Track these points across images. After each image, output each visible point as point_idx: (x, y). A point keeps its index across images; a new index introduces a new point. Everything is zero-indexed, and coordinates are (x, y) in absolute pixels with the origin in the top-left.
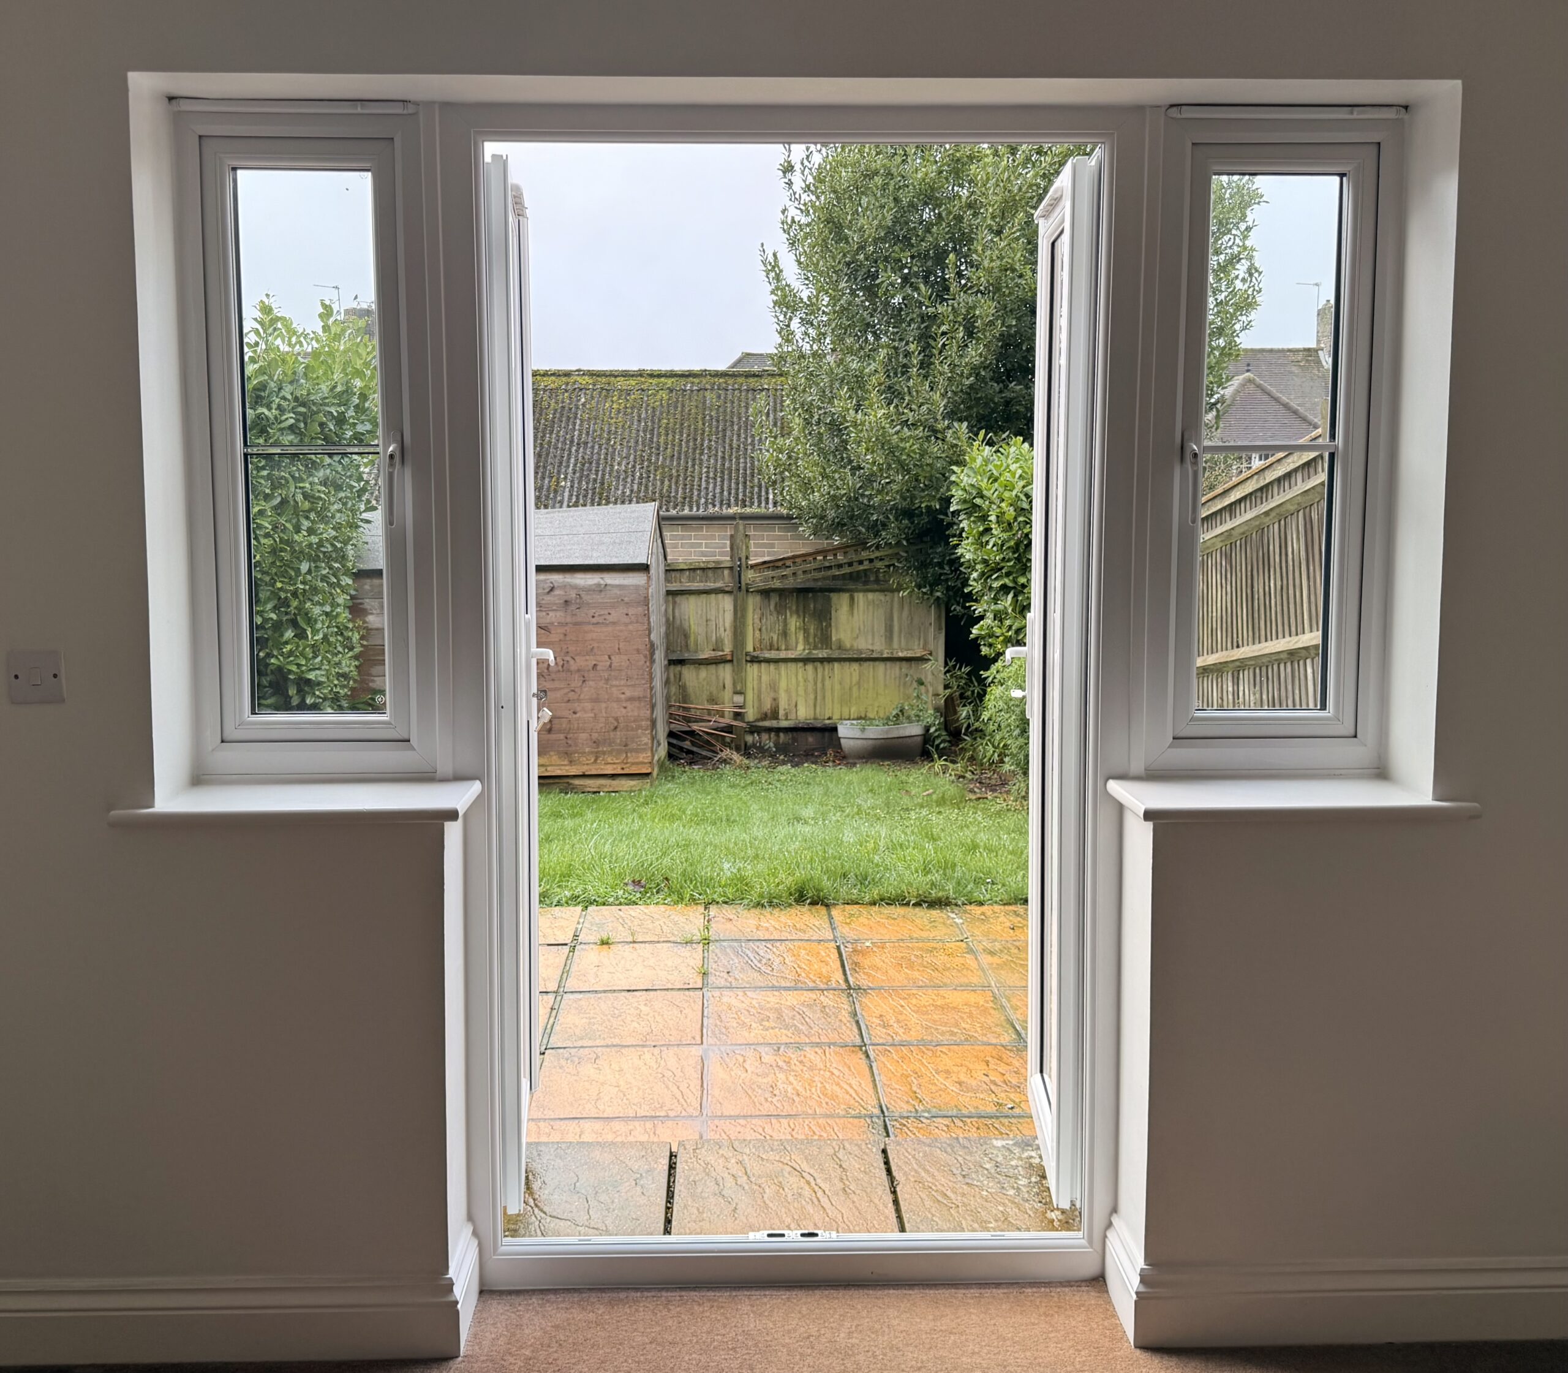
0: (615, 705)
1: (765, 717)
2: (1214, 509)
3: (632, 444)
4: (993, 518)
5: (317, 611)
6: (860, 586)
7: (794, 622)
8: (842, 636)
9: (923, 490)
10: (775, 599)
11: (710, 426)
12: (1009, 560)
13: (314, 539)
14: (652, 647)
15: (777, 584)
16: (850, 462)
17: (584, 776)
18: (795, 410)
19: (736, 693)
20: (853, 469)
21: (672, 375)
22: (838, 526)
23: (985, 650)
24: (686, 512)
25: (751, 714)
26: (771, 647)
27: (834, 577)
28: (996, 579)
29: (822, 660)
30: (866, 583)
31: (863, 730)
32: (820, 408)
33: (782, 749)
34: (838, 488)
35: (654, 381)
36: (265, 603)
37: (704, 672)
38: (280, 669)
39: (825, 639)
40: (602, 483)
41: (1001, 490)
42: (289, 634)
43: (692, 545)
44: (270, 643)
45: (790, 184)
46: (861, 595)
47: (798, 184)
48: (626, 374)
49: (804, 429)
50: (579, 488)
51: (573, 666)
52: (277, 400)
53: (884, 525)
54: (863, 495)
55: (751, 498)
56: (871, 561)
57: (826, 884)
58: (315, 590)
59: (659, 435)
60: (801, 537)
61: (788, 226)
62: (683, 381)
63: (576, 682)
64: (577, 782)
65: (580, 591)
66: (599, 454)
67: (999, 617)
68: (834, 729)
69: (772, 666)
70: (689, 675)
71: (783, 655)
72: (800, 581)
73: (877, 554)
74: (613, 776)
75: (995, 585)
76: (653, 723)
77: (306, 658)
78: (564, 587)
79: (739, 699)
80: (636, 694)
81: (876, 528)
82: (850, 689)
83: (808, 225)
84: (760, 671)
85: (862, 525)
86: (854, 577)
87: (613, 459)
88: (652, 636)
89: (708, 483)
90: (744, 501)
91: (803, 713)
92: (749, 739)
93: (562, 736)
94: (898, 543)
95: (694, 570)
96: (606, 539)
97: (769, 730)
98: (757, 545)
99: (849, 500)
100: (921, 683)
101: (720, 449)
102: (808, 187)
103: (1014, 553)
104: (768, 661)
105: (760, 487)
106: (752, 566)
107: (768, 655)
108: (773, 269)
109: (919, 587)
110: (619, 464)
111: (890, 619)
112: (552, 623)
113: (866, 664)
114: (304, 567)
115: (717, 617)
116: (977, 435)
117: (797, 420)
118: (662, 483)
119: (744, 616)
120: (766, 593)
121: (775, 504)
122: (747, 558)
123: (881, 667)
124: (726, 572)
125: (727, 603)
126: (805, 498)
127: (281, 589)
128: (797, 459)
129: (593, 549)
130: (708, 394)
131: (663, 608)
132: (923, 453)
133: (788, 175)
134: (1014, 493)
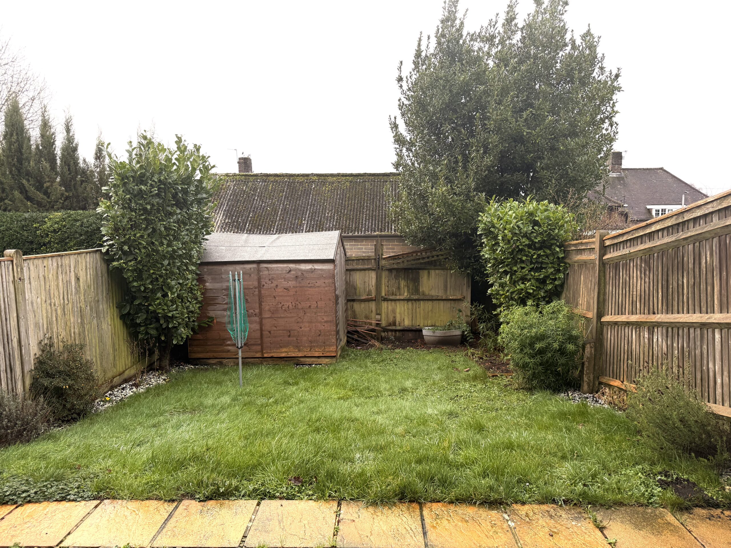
0: (319, 325)
1: (390, 325)
2: (637, 235)
3: (334, 204)
4: (500, 238)
5: (173, 283)
6: (432, 267)
7: (403, 283)
8: (424, 289)
9: (462, 224)
10: (394, 273)
11: (367, 197)
12: (508, 258)
13: (170, 249)
14: (337, 297)
15: (395, 266)
16: (428, 212)
17: (305, 357)
18: (404, 188)
19: (377, 314)
20: (430, 215)
21: (351, 175)
22: (423, 241)
23: (494, 301)
24: (356, 234)
25: (384, 323)
26: (393, 294)
27: (421, 263)
28: (501, 268)
29: (415, 300)
30: (435, 266)
31: (434, 332)
32: (415, 188)
33: (397, 339)
34: (423, 224)
35: (344, 178)
36: (146, 280)
37: (363, 305)
38: (154, 312)
39: (417, 291)
40: (320, 222)
41: (505, 224)
42: (159, 295)
43: (359, 249)
44: (150, 299)
45: (401, 86)
46: (433, 271)
47: (405, 87)
48: (332, 175)
49: (408, 197)
50: (311, 224)
51: (300, 307)
52: (150, 182)
53: (443, 240)
54: (434, 227)
55: (385, 228)
56: (438, 256)
57: (420, 486)
58: (172, 273)
59: (345, 201)
60: (406, 245)
61: (401, 106)
62: (356, 178)
63: (301, 314)
64: (302, 359)
65: (303, 271)
66: (319, 209)
67: (502, 285)
68: (421, 331)
69: (393, 303)
70: (357, 306)
71: (398, 297)
72: (405, 265)
73: (441, 253)
74: (319, 357)
75: (501, 270)
76: (338, 332)
77: (167, 306)
78: (296, 270)
79: (378, 317)
80: (329, 319)
81: (440, 242)
82: (428, 312)
83: (409, 105)
84: (388, 305)
85: (433, 240)
86: (430, 263)
87: (325, 211)
88: (337, 292)
89: (366, 221)
90: (381, 229)
91: (407, 323)
92: (383, 334)
93: (295, 339)
94: (451, 249)
95: (359, 260)
96: (316, 247)
97: (392, 331)
98: (387, 249)
99: (428, 229)
100: (460, 311)
101: (371, 207)
102: (409, 88)
103: (511, 255)
104: (392, 300)
105: (388, 223)
106: (384, 259)
107: (391, 297)
108: (395, 126)
109: (460, 268)
110: (328, 213)
111: (446, 282)
112: (290, 287)
113: (435, 302)
114: (166, 262)
115: (369, 281)
116: (491, 197)
117: (405, 193)
118: (346, 221)
119: (381, 281)
120: (390, 270)
121: (395, 230)
122: (382, 255)
123: (442, 303)
124: (373, 261)
125: (373, 275)
126: (408, 228)
127: (153, 273)
128: (405, 211)
129: (309, 252)
130: (366, 183)
131: (344, 278)
132: (463, 207)
133: (400, 83)
134: (512, 225)
